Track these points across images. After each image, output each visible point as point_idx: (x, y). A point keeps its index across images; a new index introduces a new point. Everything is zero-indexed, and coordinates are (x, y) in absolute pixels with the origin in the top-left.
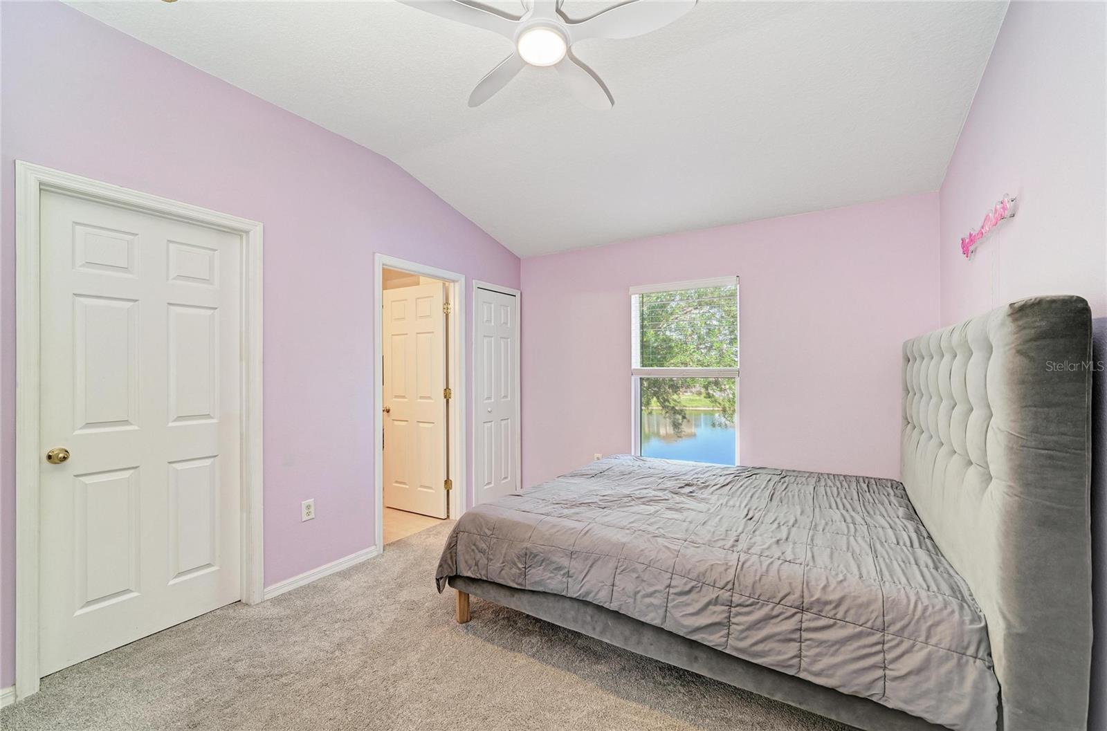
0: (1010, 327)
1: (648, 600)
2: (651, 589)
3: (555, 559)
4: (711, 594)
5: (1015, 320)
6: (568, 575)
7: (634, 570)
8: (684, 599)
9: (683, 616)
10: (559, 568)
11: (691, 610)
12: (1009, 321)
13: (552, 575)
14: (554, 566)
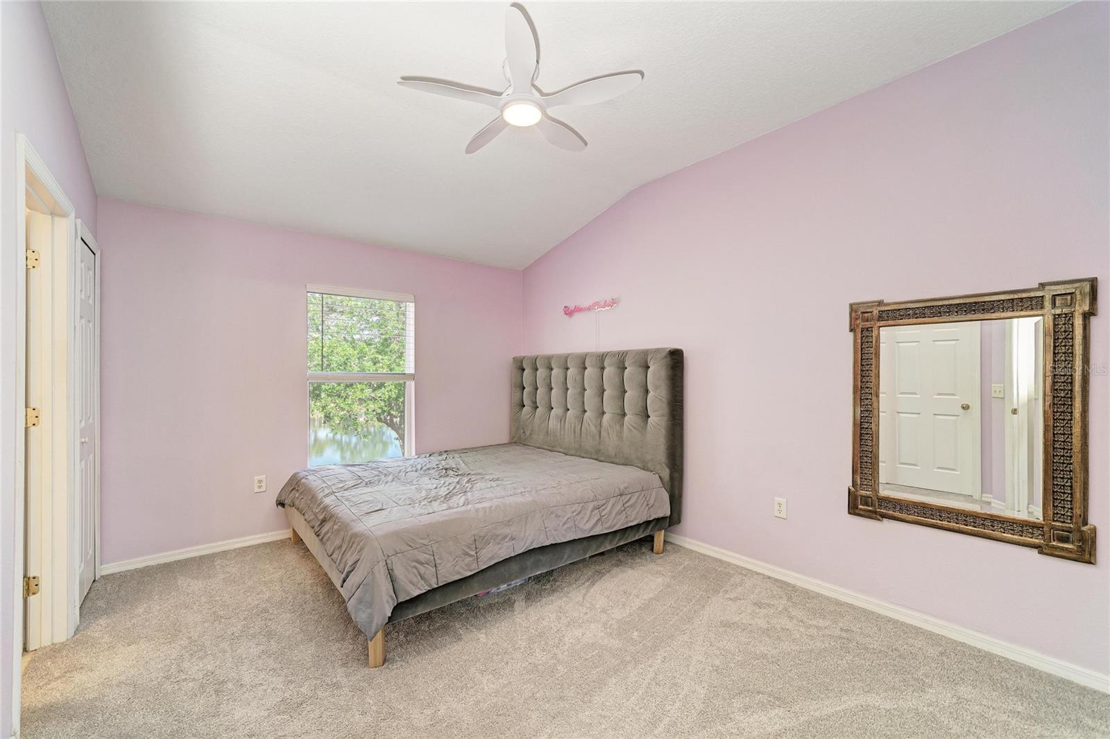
0: (668, 359)
1: (566, 526)
2: (566, 518)
3: (499, 532)
4: (591, 506)
5: (671, 356)
6: (512, 539)
7: (552, 513)
8: (580, 515)
9: (584, 525)
10: (505, 537)
11: (585, 520)
12: (668, 357)
13: (500, 546)
14: (500, 538)
